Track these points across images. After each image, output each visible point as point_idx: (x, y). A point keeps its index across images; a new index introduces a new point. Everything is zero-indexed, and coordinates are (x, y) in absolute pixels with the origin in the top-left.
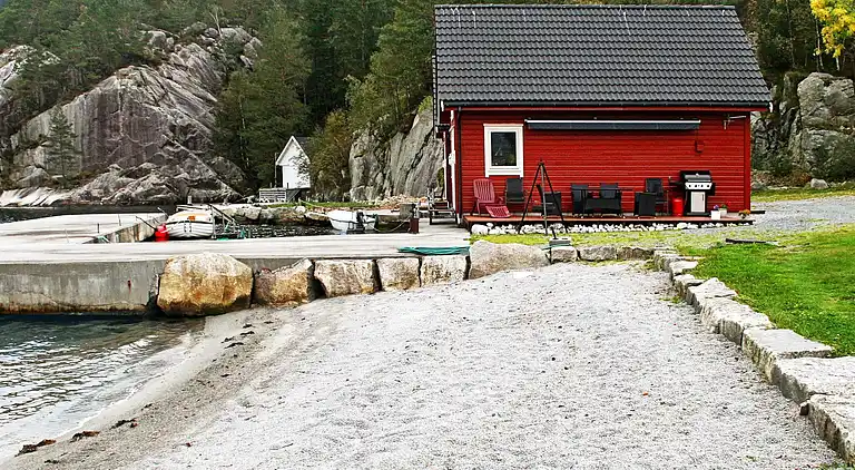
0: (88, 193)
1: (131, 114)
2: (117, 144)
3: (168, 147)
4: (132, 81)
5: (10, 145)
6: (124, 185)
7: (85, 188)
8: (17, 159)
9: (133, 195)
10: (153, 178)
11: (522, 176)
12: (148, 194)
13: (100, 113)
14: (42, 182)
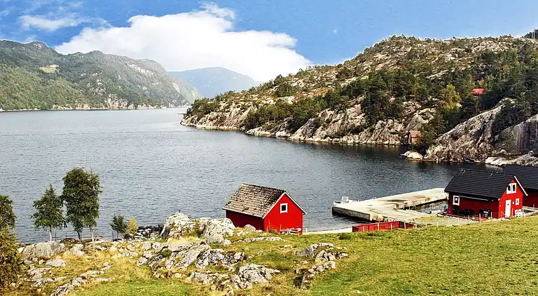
0: (516, 162)
2: (534, 143)
5: (494, 139)
6: (532, 160)
7: (515, 160)
8: (496, 145)
11: (459, 205)
13: (529, 130)
14: (502, 155)
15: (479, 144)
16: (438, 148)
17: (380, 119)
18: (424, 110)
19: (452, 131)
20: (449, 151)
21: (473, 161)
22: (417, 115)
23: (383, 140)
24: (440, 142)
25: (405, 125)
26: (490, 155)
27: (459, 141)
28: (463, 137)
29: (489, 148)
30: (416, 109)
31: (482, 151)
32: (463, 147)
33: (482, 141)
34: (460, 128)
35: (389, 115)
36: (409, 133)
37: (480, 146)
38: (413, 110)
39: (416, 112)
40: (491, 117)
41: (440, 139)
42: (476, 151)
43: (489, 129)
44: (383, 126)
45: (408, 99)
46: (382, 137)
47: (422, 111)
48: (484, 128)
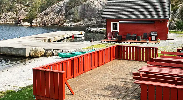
0: (80, 23)
1: (90, 8)
2: (87, 14)
3: (97, 15)
4: (91, 2)
5: (67, 14)
6: (88, 22)
7: (80, 22)
8: (68, 17)
9: (89, 24)
10: (94, 21)
11: (118, 32)
12: (92, 24)
13: (84, 8)
14: (72, 21)
15: (59, 17)
16: (39, 20)
17: (4, 12)
18: (26, 8)
19: (44, 11)
20: (45, 21)
21: (57, 25)
22: (22, 10)
23: (6, 21)
24: (39, 17)
25: (17, 15)
26: (65, 22)
27: (49, 16)
28: (51, 13)
29: (64, 18)
30: (22, 7)
31: (61, 20)
32: (52, 18)
33: (61, 15)
34: (49, 10)
35: (9, 10)
36: (19, 18)
37: (60, 17)
38: (20, 7)
39: (21, 8)
40: (64, 3)
41: (39, 15)
42: (58, 20)
43: (64, 9)
44: (6, 15)
45: (18, 3)
46: (6, 20)
47: (24, 8)
48: (61, 9)
